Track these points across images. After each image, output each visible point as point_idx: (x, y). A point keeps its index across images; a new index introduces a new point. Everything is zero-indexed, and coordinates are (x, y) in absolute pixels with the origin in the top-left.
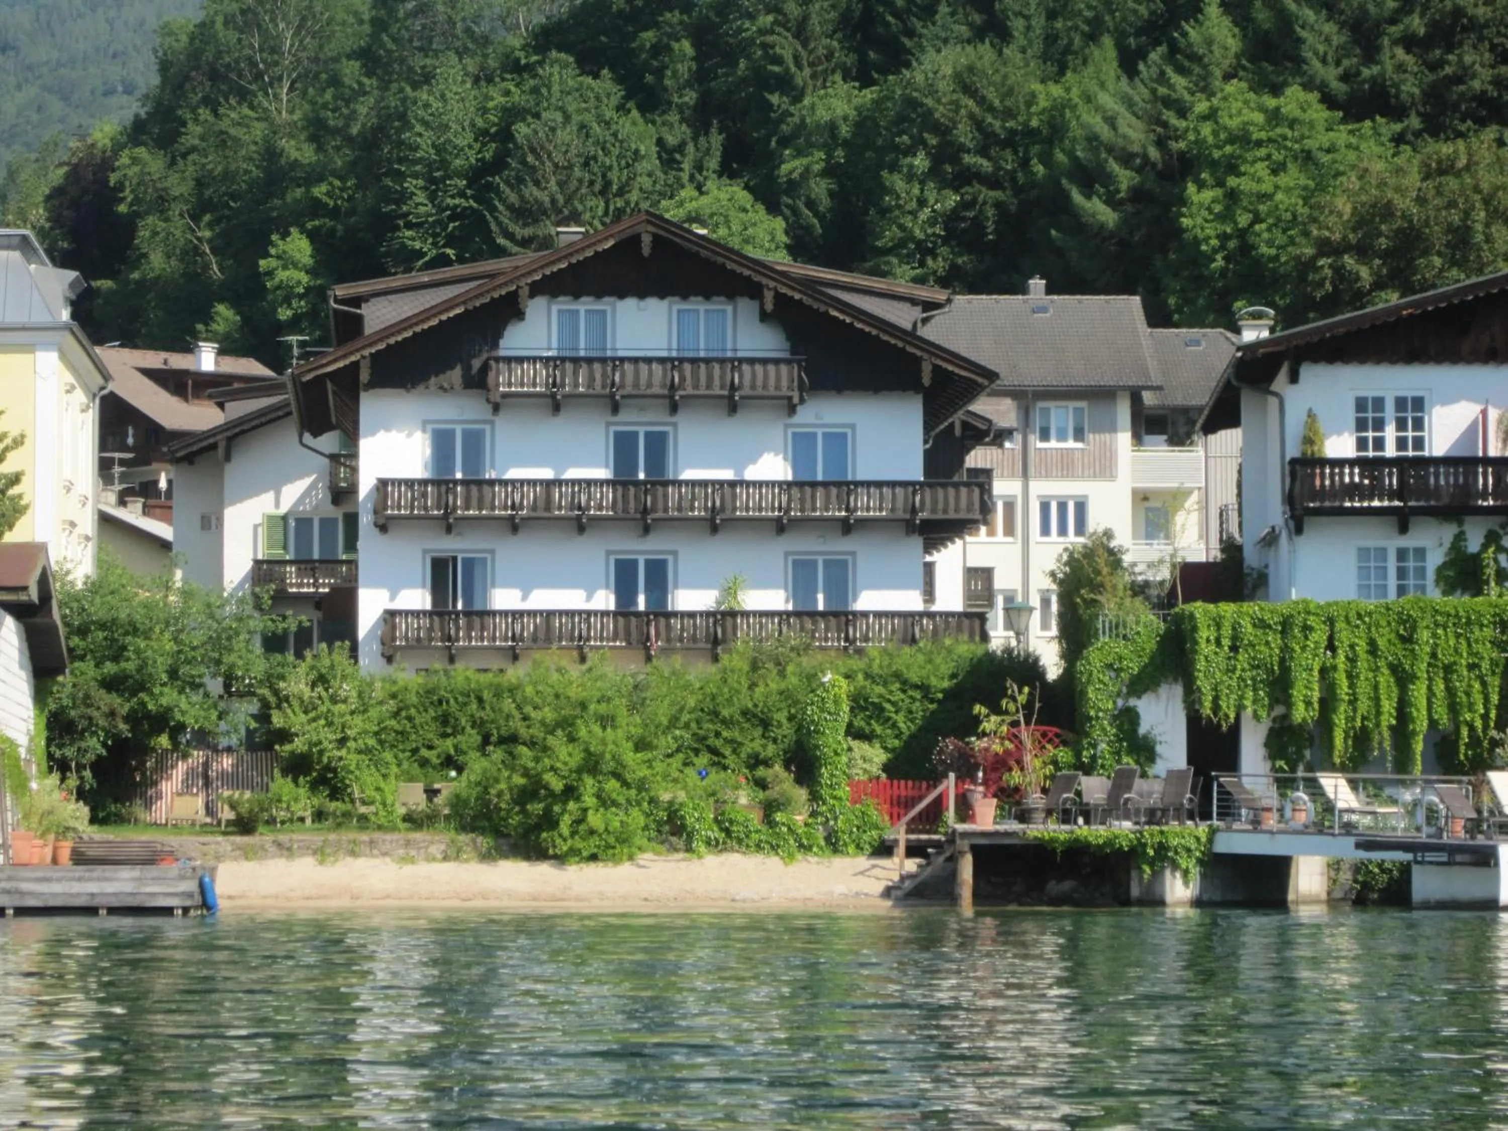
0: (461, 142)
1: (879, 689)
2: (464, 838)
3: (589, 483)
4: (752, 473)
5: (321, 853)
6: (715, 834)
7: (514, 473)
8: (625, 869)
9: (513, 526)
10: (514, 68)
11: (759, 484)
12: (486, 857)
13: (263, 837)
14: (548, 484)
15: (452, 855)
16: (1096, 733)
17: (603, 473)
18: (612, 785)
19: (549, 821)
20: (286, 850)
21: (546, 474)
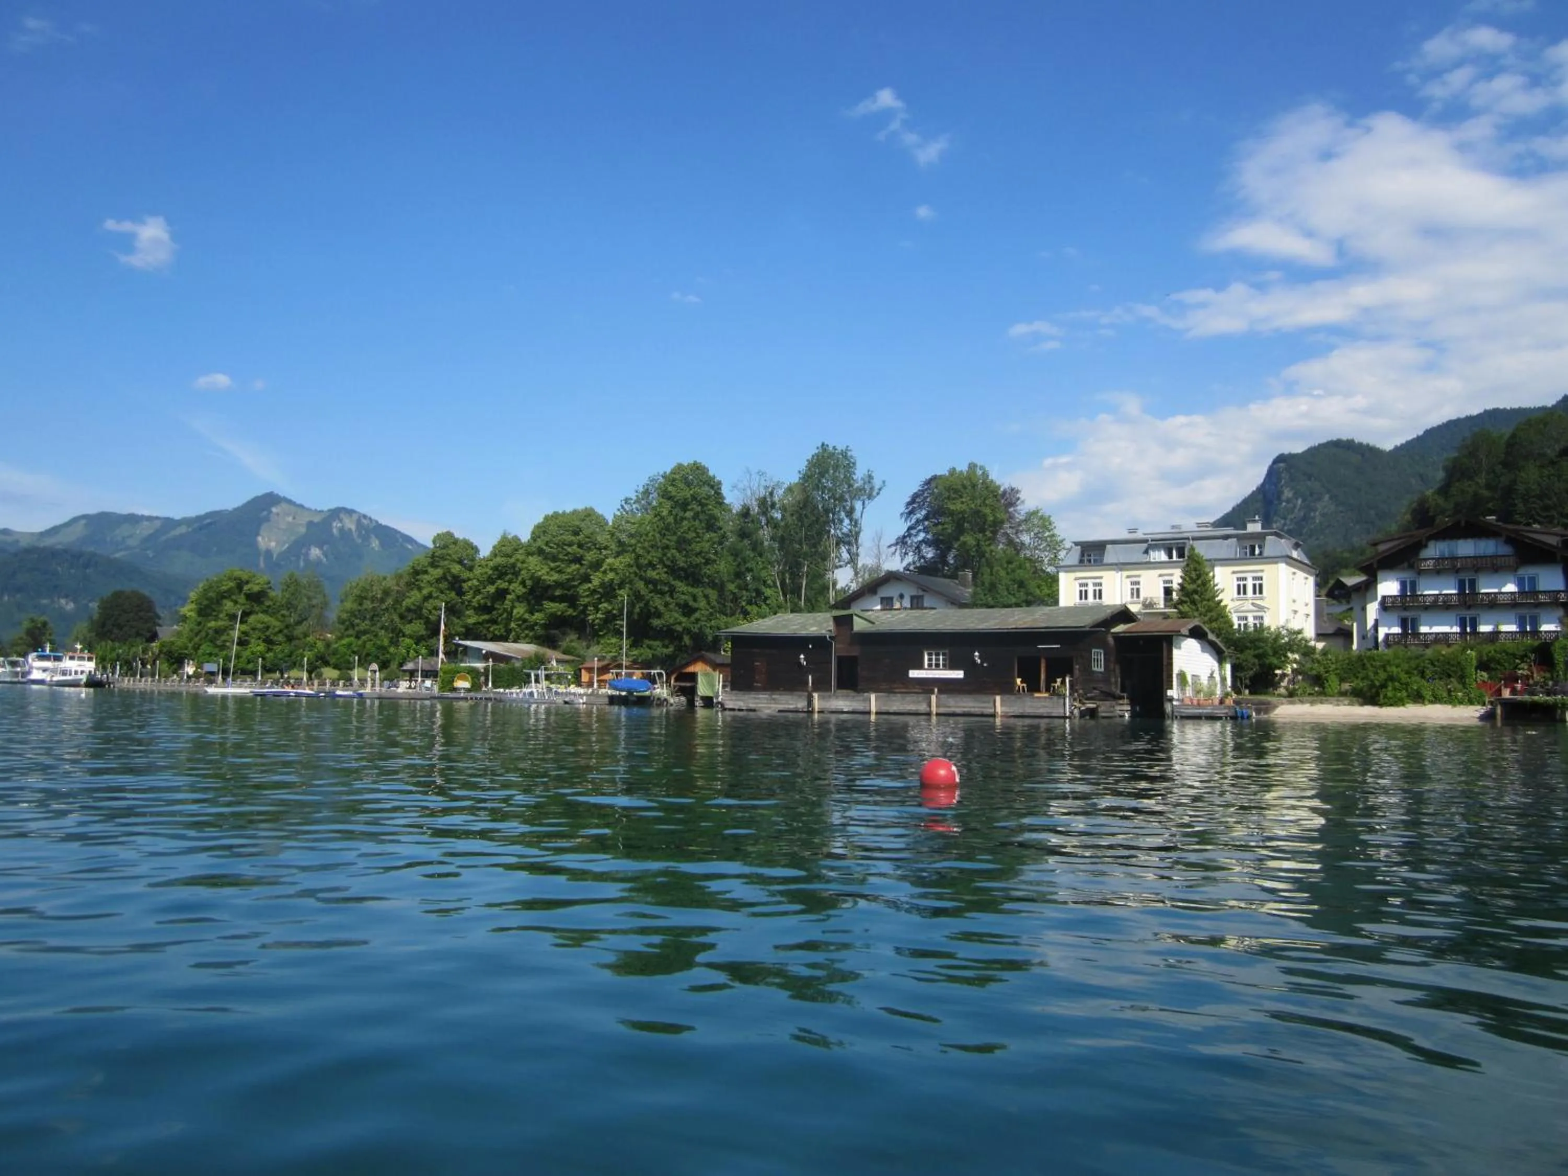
0: (1533, 487)
1: (1499, 655)
2: (1355, 699)
3: (1451, 595)
4: (1504, 590)
5: (1312, 703)
6: (1432, 698)
7: (1426, 593)
8: (1401, 709)
9: (1426, 608)
10: (1552, 463)
11: (1507, 593)
12: (1362, 705)
13: (1296, 699)
14: (1437, 595)
15: (1351, 704)
16: (1558, 668)
17: (1454, 592)
18: (1397, 684)
19: (1378, 694)
20: (1302, 702)
21: (1436, 592)
